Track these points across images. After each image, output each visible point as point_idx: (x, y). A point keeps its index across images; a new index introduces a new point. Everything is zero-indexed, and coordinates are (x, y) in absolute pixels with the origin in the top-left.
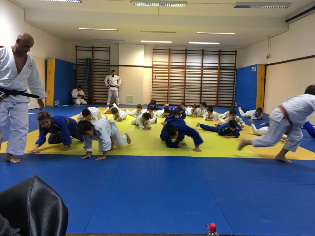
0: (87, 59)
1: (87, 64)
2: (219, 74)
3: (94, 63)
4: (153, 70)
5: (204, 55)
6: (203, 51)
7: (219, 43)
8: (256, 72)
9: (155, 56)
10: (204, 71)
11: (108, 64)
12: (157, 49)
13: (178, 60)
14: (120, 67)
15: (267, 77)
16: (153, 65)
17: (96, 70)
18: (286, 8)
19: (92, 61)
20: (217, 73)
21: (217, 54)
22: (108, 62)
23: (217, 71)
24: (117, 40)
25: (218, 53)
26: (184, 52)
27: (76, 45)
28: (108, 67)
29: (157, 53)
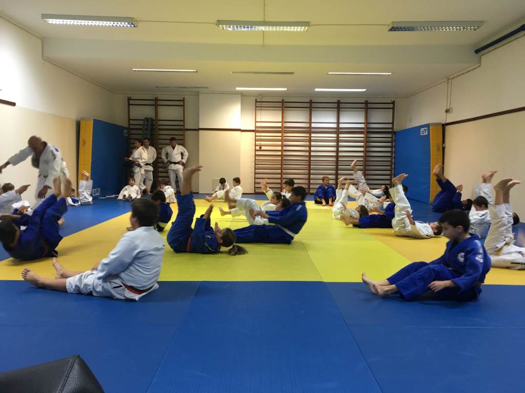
0: (147, 119)
1: (146, 127)
2: (367, 141)
3: (159, 125)
4: (256, 136)
5: (340, 109)
6: (339, 103)
7: (364, 90)
8: (428, 135)
9: (258, 112)
10: (340, 135)
11: (182, 127)
12: (262, 100)
13: (297, 118)
14: (200, 131)
15: (447, 145)
16: (256, 127)
17: (162, 137)
18: (475, 30)
19: (154, 122)
20: (363, 139)
21: (363, 108)
22: (182, 123)
23: (362, 136)
24: (196, 88)
25: (363, 106)
26: (308, 105)
27: (128, 98)
28: (181, 133)
29: (262, 107)
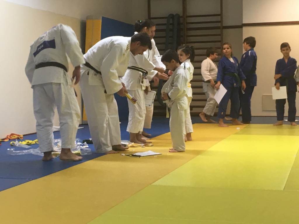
0: (172, 16)
1: (171, 27)
3: (187, 23)
11: (219, 25)
14: (245, 29)
17: (192, 39)
19: (181, 20)
22: (218, 18)
28: (218, 32)
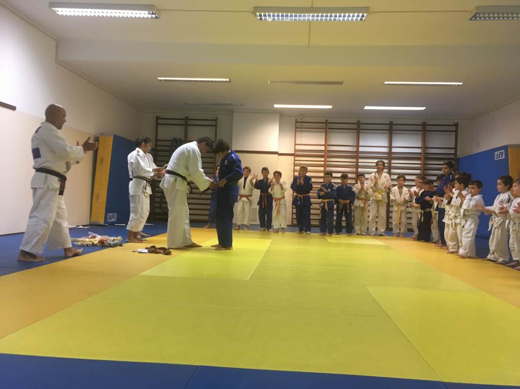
0: (175, 140)
2: (424, 168)
4: (295, 160)
5: (394, 132)
6: (391, 124)
7: (423, 108)
8: (506, 160)
9: (298, 134)
10: (393, 161)
12: (303, 121)
13: (342, 142)
16: (295, 150)
20: (420, 165)
21: (420, 131)
23: (419, 162)
24: (230, 105)
25: (420, 128)
26: (355, 126)
27: (157, 116)
29: (304, 128)
